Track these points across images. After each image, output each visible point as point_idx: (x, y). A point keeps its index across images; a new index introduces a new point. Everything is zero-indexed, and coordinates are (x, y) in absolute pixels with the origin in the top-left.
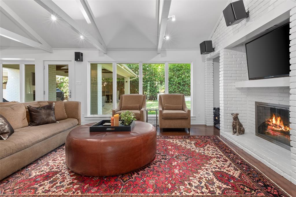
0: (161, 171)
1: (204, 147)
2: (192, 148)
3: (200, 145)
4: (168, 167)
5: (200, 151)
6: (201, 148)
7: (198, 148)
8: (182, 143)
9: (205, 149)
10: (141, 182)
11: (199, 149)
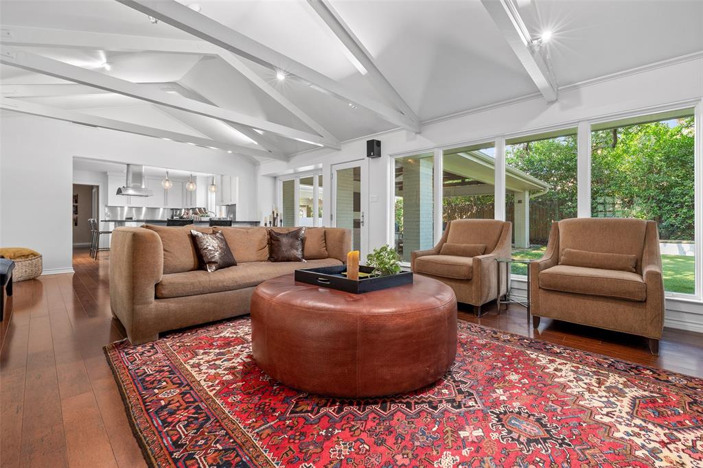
0: (400, 435)
1: (681, 426)
2: (605, 411)
3: (661, 415)
4: (436, 431)
5: (638, 435)
6: (659, 430)
7: (638, 422)
8: (578, 379)
9: (674, 440)
10: (318, 435)
11: (641, 428)
